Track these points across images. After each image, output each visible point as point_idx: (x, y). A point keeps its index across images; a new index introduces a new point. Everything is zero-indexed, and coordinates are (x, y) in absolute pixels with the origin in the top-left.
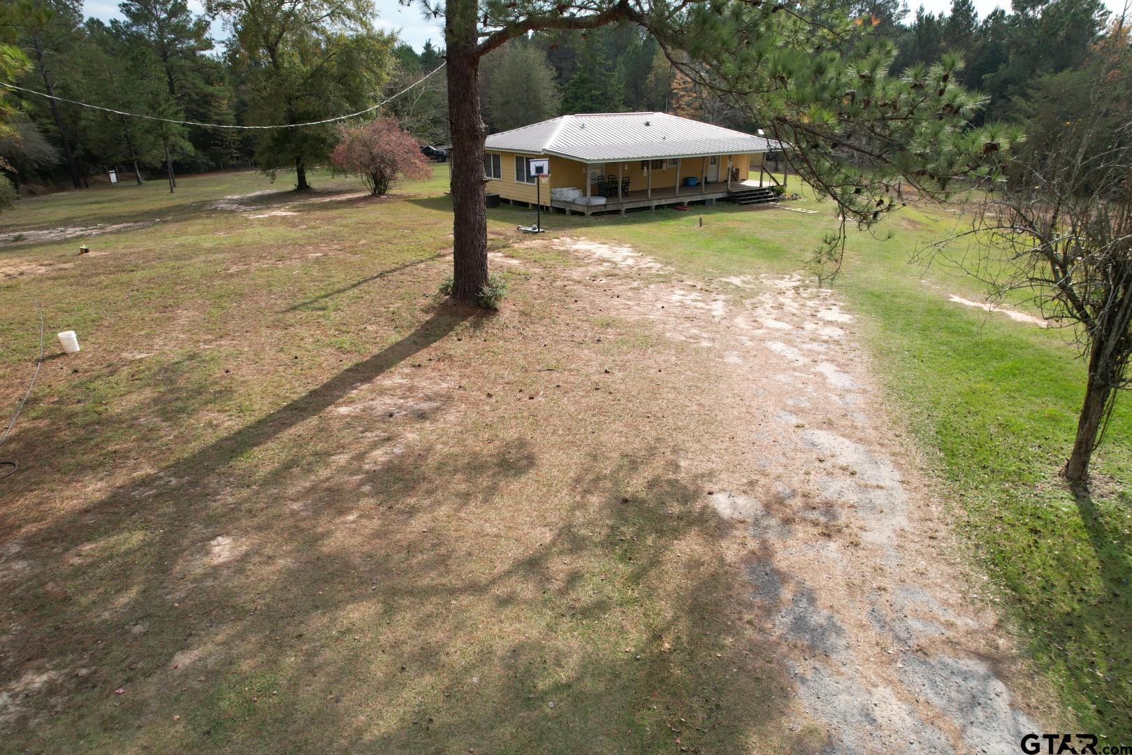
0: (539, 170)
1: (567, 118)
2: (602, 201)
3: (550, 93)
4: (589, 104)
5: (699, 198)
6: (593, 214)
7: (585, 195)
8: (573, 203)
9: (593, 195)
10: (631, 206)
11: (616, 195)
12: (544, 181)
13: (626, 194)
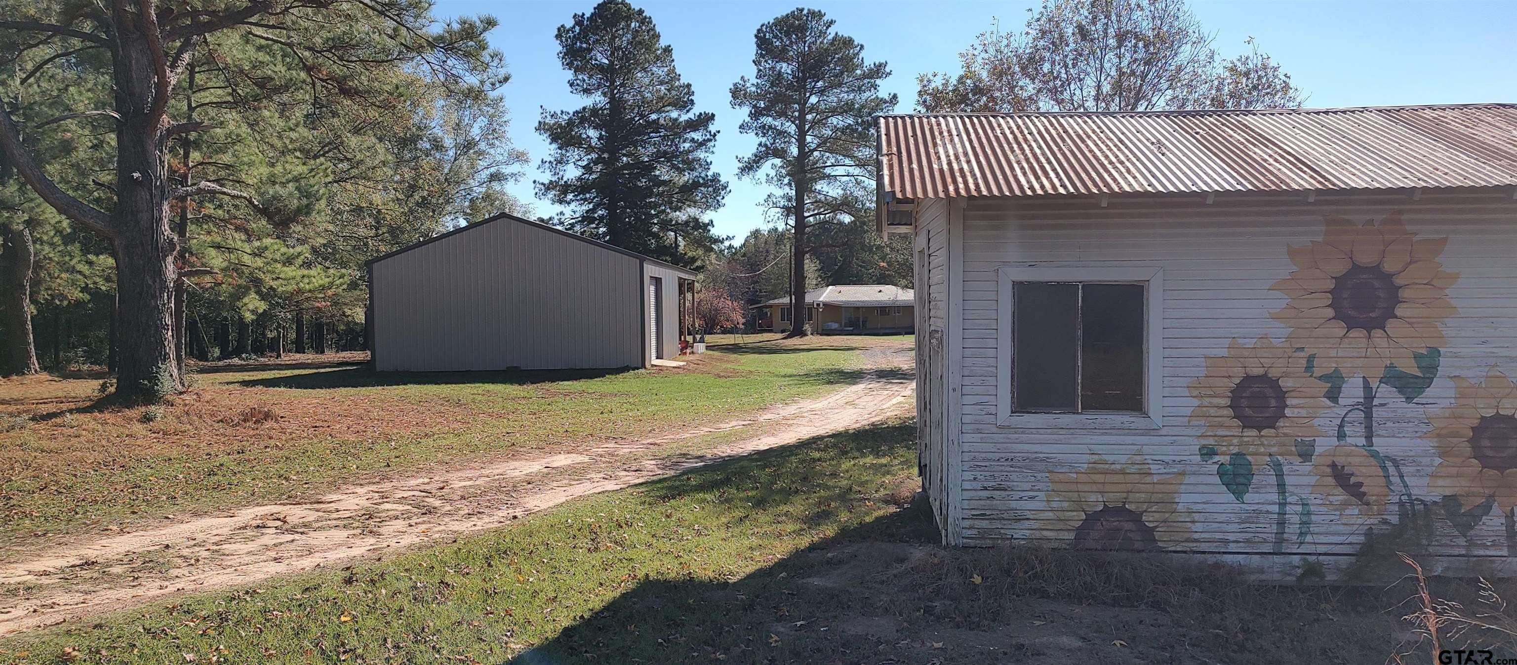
0: (818, 308)
1: (830, 286)
2: (851, 329)
6: (846, 335)
7: (841, 326)
8: (835, 330)
9: (846, 326)
11: (859, 327)
12: (820, 310)
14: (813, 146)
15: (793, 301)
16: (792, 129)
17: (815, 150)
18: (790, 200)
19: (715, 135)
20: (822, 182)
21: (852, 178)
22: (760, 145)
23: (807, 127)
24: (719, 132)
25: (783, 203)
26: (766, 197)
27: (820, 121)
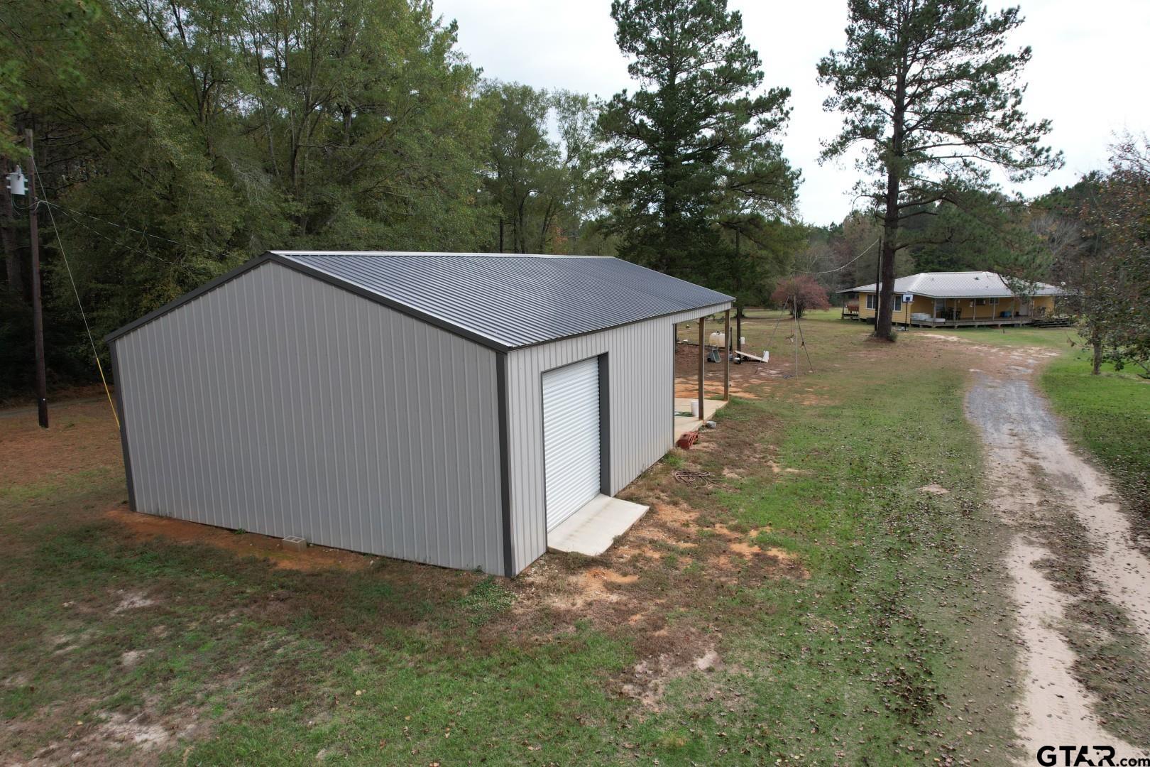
0: (908, 299)
1: (922, 275)
2: (943, 320)
3: (904, 259)
4: (937, 267)
5: (1009, 323)
6: (937, 327)
7: (932, 317)
8: (925, 321)
9: (937, 317)
10: (961, 324)
11: (952, 319)
12: (910, 304)
13: (958, 318)
14: (913, 123)
15: (880, 289)
16: (887, 104)
17: (915, 127)
18: (881, 187)
19: (788, 113)
20: (921, 165)
21: (960, 160)
22: (846, 122)
23: (906, 101)
24: (792, 109)
25: (874, 190)
26: (855, 184)
27: (920, 95)
